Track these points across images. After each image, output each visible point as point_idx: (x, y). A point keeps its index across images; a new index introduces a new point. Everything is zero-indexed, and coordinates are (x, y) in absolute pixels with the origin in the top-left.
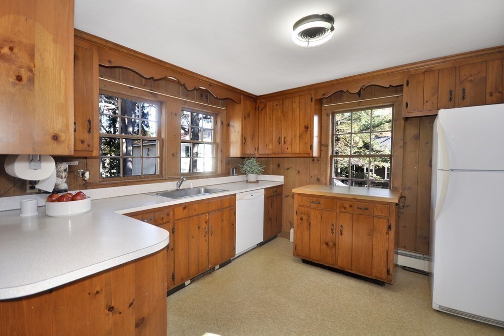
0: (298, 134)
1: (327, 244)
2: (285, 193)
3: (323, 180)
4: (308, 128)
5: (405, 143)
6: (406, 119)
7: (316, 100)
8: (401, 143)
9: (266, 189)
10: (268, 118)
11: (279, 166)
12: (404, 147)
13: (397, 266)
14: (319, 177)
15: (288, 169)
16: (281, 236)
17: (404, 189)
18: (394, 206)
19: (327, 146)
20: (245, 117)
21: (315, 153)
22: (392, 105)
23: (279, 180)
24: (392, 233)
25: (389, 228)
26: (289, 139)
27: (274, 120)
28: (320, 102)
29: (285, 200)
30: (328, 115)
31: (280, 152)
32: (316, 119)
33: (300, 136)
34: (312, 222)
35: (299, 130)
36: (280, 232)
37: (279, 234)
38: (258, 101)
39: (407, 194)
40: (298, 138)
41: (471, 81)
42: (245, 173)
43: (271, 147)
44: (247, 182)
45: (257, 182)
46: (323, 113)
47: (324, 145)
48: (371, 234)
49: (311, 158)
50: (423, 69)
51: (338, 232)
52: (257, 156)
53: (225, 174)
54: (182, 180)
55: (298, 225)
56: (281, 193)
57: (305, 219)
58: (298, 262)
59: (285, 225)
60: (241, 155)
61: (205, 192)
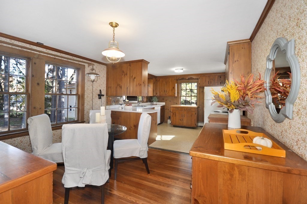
0: (171, 89)
2: (165, 108)
3: (178, 103)
4: (174, 88)
5: (200, 93)
6: (200, 87)
9: (161, 106)
10: (161, 84)
11: (163, 99)
12: (200, 94)
13: (198, 126)
14: (176, 102)
15: (166, 100)
16: (164, 123)
18: (196, 109)
19: (179, 93)
20: (154, 84)
21: (176, 96)
22: (197, 82)
23: (163, 104)
24: (196, 115)
25: (195, 114)
26: (168, 91)
27: (163, 85)
28: (177, 80)
29: (165, 110)
30: (179, 84)
31: (165, 95)
32: (176, 84)
33: (172, 90)
34: (176, 115)
36: (164, 121)
38: (157, 78)
39: (200, 106)
40: (171, 91)
41: (212, 80)
42: (152, 102)
43: (161, 93)
44: (153, 104)
45: (156, 104)
46: (178, 83)
47: (178, 93)
48: (191, 116)
49: (175, 97)
50: (203, 75)
51: (183, 116)
52: (157, 96)
53: (147, 102)
54: (140, 103)
55: (172, 116)
56: (164, 109)
57: (174, 114)
58: (172, 127)
59: (166, 118)
60: (152, 96)
61: (145, 107)
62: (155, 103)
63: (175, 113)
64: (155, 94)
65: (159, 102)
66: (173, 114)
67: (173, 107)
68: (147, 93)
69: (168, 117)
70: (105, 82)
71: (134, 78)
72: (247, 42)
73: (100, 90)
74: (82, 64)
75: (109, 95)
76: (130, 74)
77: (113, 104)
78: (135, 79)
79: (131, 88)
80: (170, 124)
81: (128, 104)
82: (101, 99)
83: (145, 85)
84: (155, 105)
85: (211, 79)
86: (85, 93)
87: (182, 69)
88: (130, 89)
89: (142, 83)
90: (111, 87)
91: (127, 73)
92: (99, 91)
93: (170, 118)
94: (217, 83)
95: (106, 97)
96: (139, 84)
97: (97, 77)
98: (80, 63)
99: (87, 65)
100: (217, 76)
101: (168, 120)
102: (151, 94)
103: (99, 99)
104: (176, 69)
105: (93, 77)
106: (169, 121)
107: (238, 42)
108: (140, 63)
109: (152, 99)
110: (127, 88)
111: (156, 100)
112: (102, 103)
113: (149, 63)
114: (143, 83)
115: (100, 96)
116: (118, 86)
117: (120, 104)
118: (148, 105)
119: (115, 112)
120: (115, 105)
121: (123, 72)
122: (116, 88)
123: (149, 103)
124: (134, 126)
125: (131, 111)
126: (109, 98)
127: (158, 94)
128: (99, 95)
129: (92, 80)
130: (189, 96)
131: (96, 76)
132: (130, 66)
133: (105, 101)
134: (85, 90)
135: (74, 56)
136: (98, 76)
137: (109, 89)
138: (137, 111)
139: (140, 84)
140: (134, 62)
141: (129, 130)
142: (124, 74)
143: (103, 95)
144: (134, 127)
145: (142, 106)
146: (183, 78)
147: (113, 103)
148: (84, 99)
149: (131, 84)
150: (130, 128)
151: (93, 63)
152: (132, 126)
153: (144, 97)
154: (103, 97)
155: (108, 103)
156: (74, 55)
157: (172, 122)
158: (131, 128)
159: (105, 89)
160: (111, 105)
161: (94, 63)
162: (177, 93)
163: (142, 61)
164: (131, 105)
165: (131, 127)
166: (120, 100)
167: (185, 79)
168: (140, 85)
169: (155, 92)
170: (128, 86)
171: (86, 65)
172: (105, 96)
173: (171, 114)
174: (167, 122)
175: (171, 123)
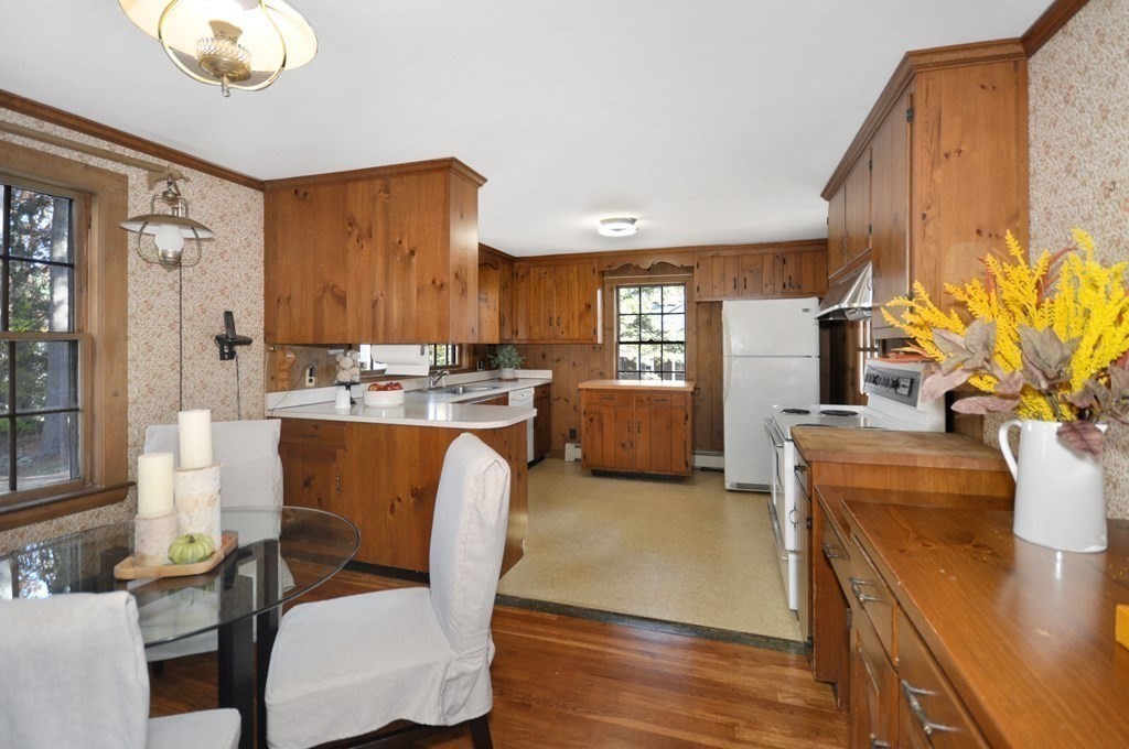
0: (577, 314)
1: (623, 446)
2: (554, 395)
3: (608, 373)
4: (590, 307)
5: (698, 328)
6: (698, 303)
7: (599, 272)
8: (695, 329)
9: (536, 387)
10: (533, 289)
11: (544, 356)
12: (697, 333)
13: (694, 469)
14: (602, 370)
15: (558, 360)
16: (551, 457)
17: (698, 381)
18: (689, 396)
19: (612, 329)
20: (503, 288)
21: (600, 341)
22: (684, 284)
23: (545, 375)
24: (689, 422)
25: (686, 417)
26: (564, 320)
27: (542, 293)
28: (602, 273)
29: (555, 405)
30: (612, 290)
31: (552, 337)
32: (599, 293)
33: (581, 317)
34: (605, 423)
35: (577, 308)
36: (549, 451)
37: (547, 455)
38: (516, 265)
39: (701, 385)
40: (577, 320)
41: (751, 271)
42: (498, 367)
43: (536, 329)
44: (500, 380)
45: (516, 380)
46: (607, 287)
47: (608, 329)
48: (669, 427)
49: (594, 346)
50: (711, 254)
51: (635, 429)
52: (516, 342)
53: (472, 369)
54: (441, 375)
55: (587, 429)
56: (549, 396)
57: (595, 420)
58: (586, 476)
59: (556, 439)
60: (496, 341)
61: (464, 391)
62: (507, 373)
63: (600, 416)
64: (507, 336)
65: (524, 366)
66: (591, 420)
67: (587, 390)
68: (476, 330)
69: (568, 433)
70: (259, 276)
71: (407, 251)
72: (1009, 56)
73: (228, 315)
74: (110, 166)
75: (280, 341)
76: (387, 234)
77: (308, 384)
78: (414, 260)
79: (395, 303)
80: (576, 460)
81: (384, 383)
82: (234, 362)
83: (464, 291)
84: (507, 380)
85: (743, 271)
86: (131, 331)
87: (633, 221)
88: (387, 307)
89: (452, 277)
90: (289, 298)
91: (370, 230)
92: (222, 321)
93: (573, 436)
94: (770, 287)
95: (267, 350)
96: (434, 282)
97: (198, 240)
98: (94, 161)
99: (144, 180)
100: (771, 256)
101: (567, 445)
102: (490, 336)
103: (222, 358)
104: (603, 222)
105: (169, 239)
106: (572, 452)
107: (962, 55)
108: (439, 176)
109: (496, 355)
110: (374, 304)
111: (514, 359)
112: (243, 377)
113: (486, 181)
114: (457, 276)
115: (229, 344)
116: (328, 295)
117: (341, 384)
118: (480, 384)
119: (316, 427)
120: (318, 386)
121: (350, 225)
122: (318, 301)
123: (482, 375)
124: (413, 496)
125: (400, 419)
126: (280, 354)
127: (522, 336)
128: (220, 340)
129: (164, 255)
130: (651, 342)
131: (189, 233)
132: (387, 191)
133: (261, 368)
134: (130, 311)
135: (53, 116)
136: (202, 234)
137: (282, 308)
138: (431, 416)
139: (438, 283)
140: (408, 173)
141: (389, 516)
142: (356, 232)
143: (247, 342)
144: (412, 500)
145: (453, 390)
146: (628, 266)
147: (308, 378)
148: (125, 362)
149: (395, 285)
150: (392, 506)
151: (177, 167)
152: (404, 494)
153: (460, 346)
154: (245, 347)
155: (281, 378)
156: (46, 113)
157: (584, 457)
158: (397, 505)
159: (259, 309)
160: (294, 385)
161: (186, 171)
162: (604, 328)
163: (448, 169)
164: (399, 387)
165: (399, 500)
166: (342, 364)
167: (637, 269)
168: (442, 286)
169: (507, 326)
170: (377, 292)
171: (136, 177)
172: (259, 343)
173: (583, 419)
174: (561, 455)
175: (579, 456)
